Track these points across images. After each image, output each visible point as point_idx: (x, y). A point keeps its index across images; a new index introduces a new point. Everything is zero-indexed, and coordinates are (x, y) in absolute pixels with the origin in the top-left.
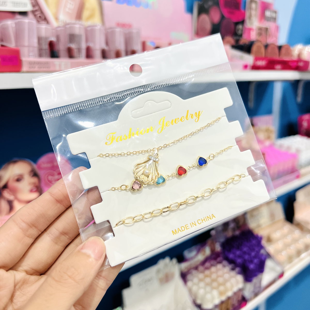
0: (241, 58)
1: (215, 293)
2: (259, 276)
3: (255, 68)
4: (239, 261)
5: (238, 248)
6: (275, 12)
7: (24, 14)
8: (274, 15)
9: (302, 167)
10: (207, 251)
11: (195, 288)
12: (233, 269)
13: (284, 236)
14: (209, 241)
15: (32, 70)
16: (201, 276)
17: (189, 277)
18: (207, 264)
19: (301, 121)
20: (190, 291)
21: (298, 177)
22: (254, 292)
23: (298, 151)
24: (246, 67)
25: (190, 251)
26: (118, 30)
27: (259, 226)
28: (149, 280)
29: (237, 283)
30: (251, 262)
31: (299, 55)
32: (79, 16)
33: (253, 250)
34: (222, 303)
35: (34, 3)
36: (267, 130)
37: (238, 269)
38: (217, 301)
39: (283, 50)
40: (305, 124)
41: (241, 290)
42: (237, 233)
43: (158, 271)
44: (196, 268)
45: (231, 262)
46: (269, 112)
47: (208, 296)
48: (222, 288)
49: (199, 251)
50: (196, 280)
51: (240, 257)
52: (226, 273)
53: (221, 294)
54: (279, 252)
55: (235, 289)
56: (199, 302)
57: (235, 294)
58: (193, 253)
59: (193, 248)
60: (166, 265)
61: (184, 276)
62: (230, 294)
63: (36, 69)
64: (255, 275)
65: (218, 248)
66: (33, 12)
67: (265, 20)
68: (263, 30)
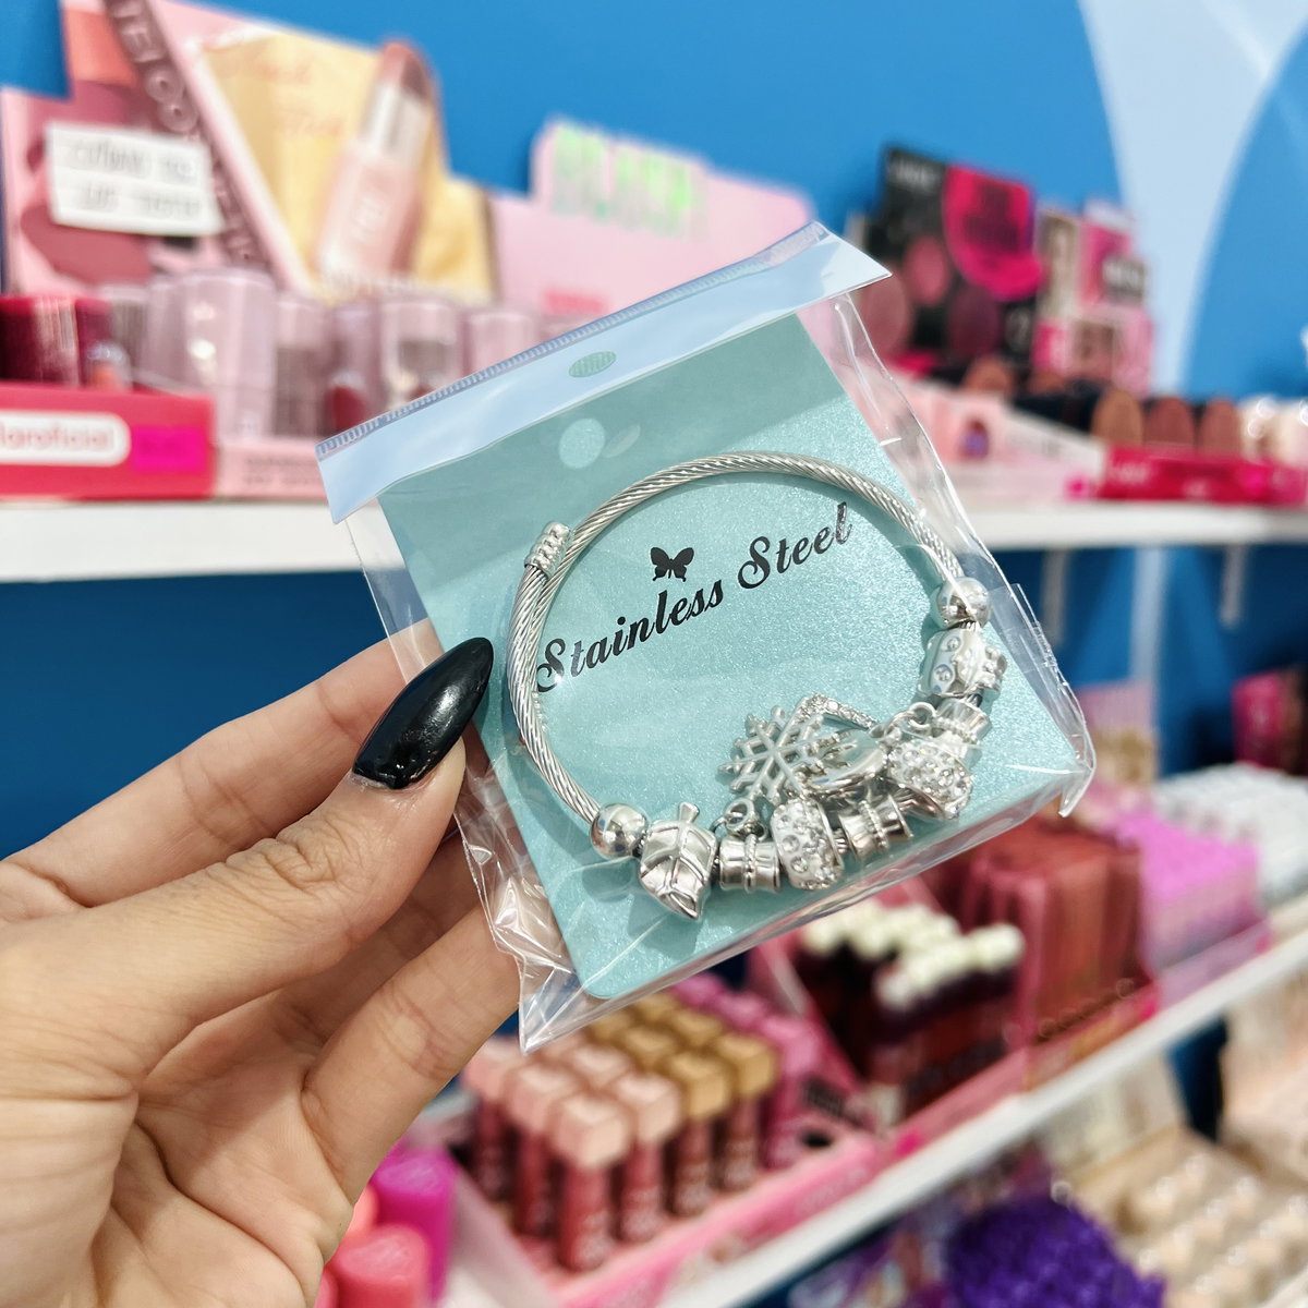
0: (1052, 452)
3: (1113, 493)
6: (1140, 269)
7: (183, 242)
8: (1134, 279)
9: (1275, 902)
10: (891, 1288)
13: (1189, 1207)
14: (898, 1242)
15: (256, 489)
19: (1244, 702)
21: (1263, 946)
23: (1248, 834)
24: (1077, 489)
25: (820, 1290)
31: (1264, 442)
32: (403, 258)
33: (1084, 1275)
35: (228, 203)
36: (1128, 747)
39: (1213, 425)
40: (1260, 716)
42: (1006, 1192)
49: (856, 1287)
58: (835, 1295)
63: (275, 487)
65: (934, 1267)
66: (223, 238)
67: (1102, 297)
68: (1098, 339)
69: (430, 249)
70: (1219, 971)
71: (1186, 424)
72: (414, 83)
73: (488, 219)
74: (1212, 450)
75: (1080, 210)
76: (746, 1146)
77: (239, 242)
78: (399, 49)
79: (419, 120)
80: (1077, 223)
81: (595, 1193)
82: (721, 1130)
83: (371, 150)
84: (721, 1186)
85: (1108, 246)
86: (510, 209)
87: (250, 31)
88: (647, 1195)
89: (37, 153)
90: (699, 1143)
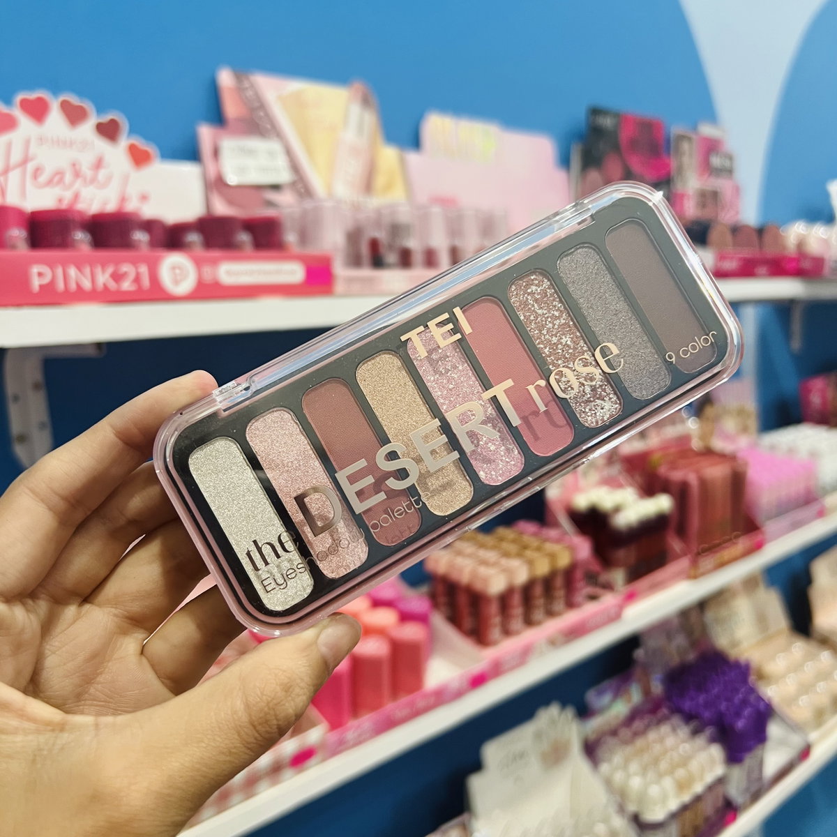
1: (668, 783)
2: (757, 752)
4: (707, 714)
5: (701, 688)
6: (730, 158)
8: (727, 163)
9: (827, 491)
10: (635, 695)
11: (618, 777)
12: (696, 732)
13: (797, 668)
14: (637, 672)
16: (629, 750)
17: (601, 752)
18: (638, 725)
19: (806, 391)
20: (608, 783)
21: (821, 514)
22: (747, 790)
23: (814, 455)
25: (601, 693)
26: (436, 210)
27: (735, 644)
28: (522, 755)
29: (712, 762)
30: (738, 715)
31: (800, 245)
33: (736, 690)
34: (685, 808)
36: (741, 412)
37: (709, 731)
38: (673, 805)
39: (767, 238)
40: (816, 399)
41: (721, 781)
42: (691, 657)
43: (538, 736)
44: (614, 733)
45: (688, 717)
47: (654, 791)
48: (681, 773)
49: (617, 694)
50: (618, 759)
51: (707, 705)
52: (683, 742)
53: (681, 786)
54: (793, 700)
55: (709, 778)
56: (632, 808)
57: (711, 788)
58: (607, 698)
59: (606, 684)
60: (553, 722)
61: (591, 750)
62: (698, 788)
64: (749, 749)
65: (657, 688)
67: (710, 175)
68: (710, 198)
69: (380, 181)
70: (796, 525)
71: (755, 238)
72: (366, 102)
73: (403, 163)
74: (770, 251)
75: (695, 128)
76: (560, 593)
77: (300, 186)
78: (358, 86)
79: (370, 119)
80: (694, 137)
81: (494, 609)
82: (548, 583)
83: (350, 136)
84: (551, 614)
85: (711, 147)
86: (413, 157)
87: (295, 86)
88: (517, 611)
89: (216, 153)
90: (538, 590)
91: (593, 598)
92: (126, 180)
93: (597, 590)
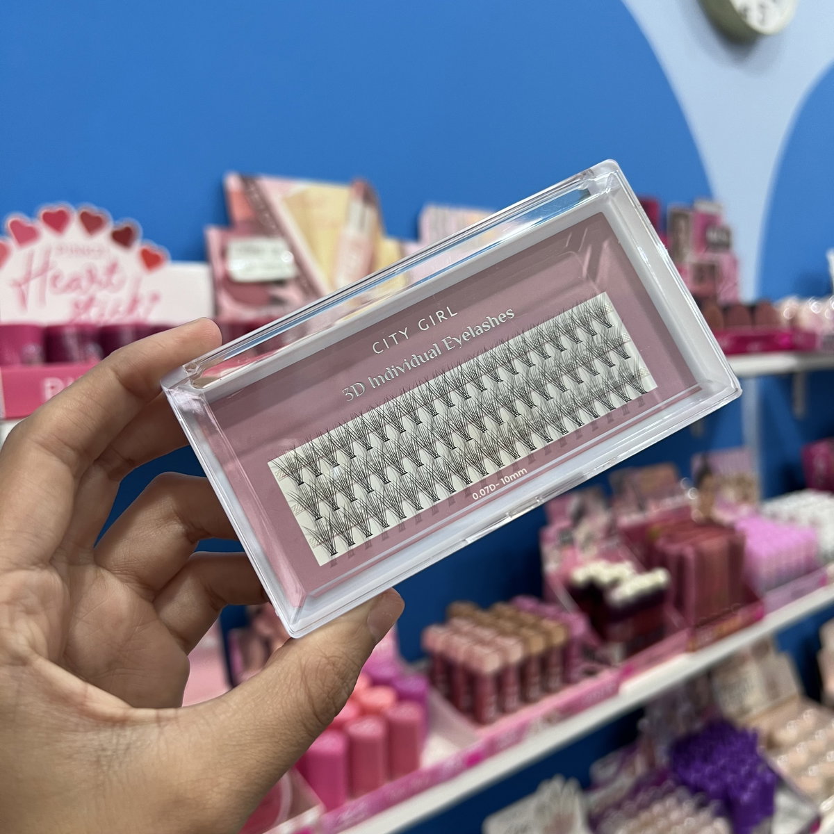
2: (766, 825)
4: (713, 787)
5: (706, 759)
6: (727, 232)
8: (724, 238)
9: (828, 560)
10: (640, 766)
12: (701, 806)
13: (808, 735)
14: (641, 744)
16: (633, 823)
17: (604, 826)
18: (642, 797)
19: (810, 458)
21: (823, 582)
23: (815, 524)
25: (605, 765)
27: (744, 711)
28: (524, 830)
30: (743, 787)
31: (794, 321)
33: (742, 762)
36: (741, 482)
37: (714, 805)
39: (760, 315)
40: (820, 465)
42: (698, 726)
43: (541, 810)
44: (618, 806)
45: (695, 789)
46: (737, 441)
49: (622, 765)
51: (713, 777)
52: (688, 816)
54: (802, 770)
58: (611, 769)
59: (609, 756)
60: (555, 796)
61: (595, 823)
64: (756, 823)
65: (662, 757)
66: (297, 279)
67: (707, 250)
68: (706, 271)
70: (798, 595)
71: (747, 315)
72: (368, 198)
74: (761, 329)
75: (692, 206)
76: (556, 670)
77: (303, 281)
78: (359, 184)
79: (371, 215)
81: (489, 688)
82: (544, 662)
83: (352, 232)
84: (547, 691)
85: (709, 222)
87: (299, 187)
88: (513, 689)
89: (224, 254)
90: (534, 668)
91: (591, 673)
92: (138, 282)
93: (595, 665)
